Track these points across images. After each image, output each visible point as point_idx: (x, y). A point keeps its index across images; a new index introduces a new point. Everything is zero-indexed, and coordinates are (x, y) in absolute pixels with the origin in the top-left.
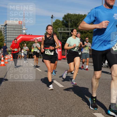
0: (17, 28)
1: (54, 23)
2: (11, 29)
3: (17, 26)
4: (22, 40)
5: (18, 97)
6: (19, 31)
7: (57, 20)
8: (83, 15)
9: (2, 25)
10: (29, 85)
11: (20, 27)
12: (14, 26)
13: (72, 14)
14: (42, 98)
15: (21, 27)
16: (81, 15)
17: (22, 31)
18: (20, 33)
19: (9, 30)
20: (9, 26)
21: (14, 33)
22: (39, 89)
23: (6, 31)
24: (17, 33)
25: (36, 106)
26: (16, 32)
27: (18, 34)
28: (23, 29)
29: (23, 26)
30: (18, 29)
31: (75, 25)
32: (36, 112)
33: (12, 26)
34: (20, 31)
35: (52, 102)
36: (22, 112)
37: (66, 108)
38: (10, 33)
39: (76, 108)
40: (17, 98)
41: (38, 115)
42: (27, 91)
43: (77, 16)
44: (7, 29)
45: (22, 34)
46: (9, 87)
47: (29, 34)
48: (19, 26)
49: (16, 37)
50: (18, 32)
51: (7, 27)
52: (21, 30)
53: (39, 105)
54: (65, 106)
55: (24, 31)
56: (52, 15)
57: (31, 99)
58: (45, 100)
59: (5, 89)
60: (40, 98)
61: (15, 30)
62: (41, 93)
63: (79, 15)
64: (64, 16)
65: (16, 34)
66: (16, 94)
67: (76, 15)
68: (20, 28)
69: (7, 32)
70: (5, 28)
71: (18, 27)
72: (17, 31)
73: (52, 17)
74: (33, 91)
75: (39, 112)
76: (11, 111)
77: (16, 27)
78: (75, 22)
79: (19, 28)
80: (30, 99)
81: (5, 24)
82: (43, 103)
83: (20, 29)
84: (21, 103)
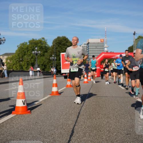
1: (136, 39)
2: (93, 47)
3: (99, 44)
4: (105, 58)
5: (102, 115)
7: (139, 36)
9: (84, 44)
10: (112, 102)
11: (101, 45)
12: (96, 44)
14: (126, 116)
15: (103, 45)
17: (104, 49)
18: (102, 51)
19: (91, 48)
20: (91, 44)
21: (96, 51)
22: (123, 107)
23: (88, 49)
24: (99, 51)
27: (100, 52)
28: (105, 46)
29: (105, 44)
30: (100, 47)
32: (121, 130)
33: (94, 44)
36: (107, 129)
38: (92, 51)
41: (123, 134)
42: (111, 108)
44: (90, 47)
46: (92, 104)
47: (111, 52)
48: (100, 44)
49: (98, 54)
51: (90, 45)
52: (103, 47)
53: (123, 123)
55: (106, 49)
56: (135, 32)
57: (115, 117)
58: (130, 118)
59: (89, 105)
60: (124, 116)
61: (97, 48)
62: (125, 111)
65: (98, 52)
66: (100, 111)
69: (90, 50)
70: (87, 46)
72: (99, 48)
73: (134, 34)
74: (116, 108)
75: (124, 131)
76: (96, 128)
77: (98, 45)
81: (88, 43)
82: (128, 121)
84: (105, 120)
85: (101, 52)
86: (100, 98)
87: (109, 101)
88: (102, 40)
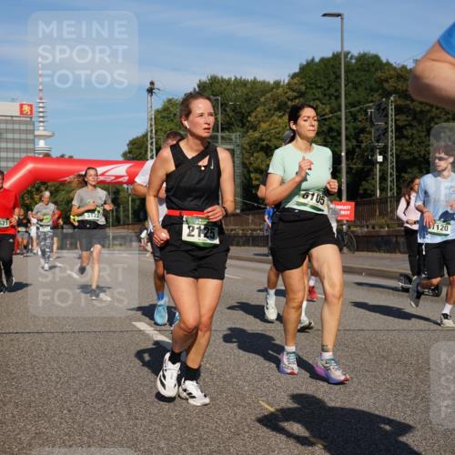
0: (13, 131)
1: (158, 112)
3: (13, 122)
4: (36, 179)
5: (17, 405)
6: (20, 141)
7: (170, 101)
8: (272, 82)
10: (60, 354)
11: (23, 127)
13: (230, 79)
15: (30, 127)
16: (264, 82)
17: (33, 142)
18: (27, 150)
22: (100, 370)
24: (14, 150)
25: (89, 437)
26: (10, 145)
27: (17, 155)
28: (36, 133)
29: (37, 124)
30: (17, 136)
31: (241, 121)
34: (27, 141)
35: (151, 422)
37: (207, 445)
39: (244, 446)
40: (10, 406)
42: (54, 378)
43: (249, 86)
45: (32, 155)
47: (62, 156)
48: (20, 122)
49: (11, 165)
50: (17, 146)
52: (30, 137)
53: (98, 432)
54: (201, 438)
55: (41, 144)
56: (152, 83)
57: (70, 411)
58: (124, 413)
60: (104, 407)
61: (7, 140)
62: (109, 388)
63: (254, 82)
64: (199, 86)
65: (10, 155)
66: (10, 392)
67: (243, 83)
68: (27, 132)
71: (16, 127)
72: (14, 140)
73: (150, 91)
74: (75, 378)
77: (10, 127)
78: (238, 110)
79: (20, 131)
80: (65, 412)
82: (116, 425)
83: (23, 136)
84: (28, 427)
85: (24, 155)
86: (12, 340)
87: (47, 350)
88: (26, 108)
